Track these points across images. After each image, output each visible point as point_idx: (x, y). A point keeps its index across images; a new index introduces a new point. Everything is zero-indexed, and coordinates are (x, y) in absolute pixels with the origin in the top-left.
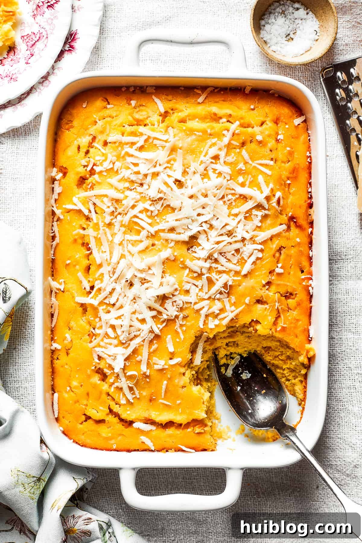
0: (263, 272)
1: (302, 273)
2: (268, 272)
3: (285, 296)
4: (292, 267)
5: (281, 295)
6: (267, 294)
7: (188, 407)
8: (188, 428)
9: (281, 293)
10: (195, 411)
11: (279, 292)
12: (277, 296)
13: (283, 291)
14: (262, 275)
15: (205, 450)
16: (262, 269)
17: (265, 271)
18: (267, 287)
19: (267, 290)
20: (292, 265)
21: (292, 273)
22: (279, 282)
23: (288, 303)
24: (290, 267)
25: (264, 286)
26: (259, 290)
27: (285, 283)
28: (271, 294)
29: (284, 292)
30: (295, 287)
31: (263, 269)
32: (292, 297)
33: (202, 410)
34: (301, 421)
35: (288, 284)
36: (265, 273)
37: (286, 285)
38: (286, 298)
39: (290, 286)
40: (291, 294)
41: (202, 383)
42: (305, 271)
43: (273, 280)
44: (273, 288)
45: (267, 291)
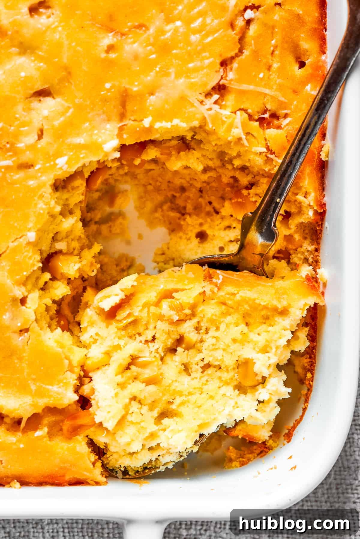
0: (207, 62)
1: (300, 68)
2: (218, 61)
3: (261, 120)
4: (277, 52)
5: (250, 117)
6: (217, 113)
7: (34, 377)
8: (36, 429)
9: (250, 111)
10: (50, 387)
11: (245, 111)
12: (240, 117)
13: (254, 108)
14: (202, 68)
15: (78, 482)
16: (204, 54)
17: (211, 60)
18: (216, 97)
19: (216, 103)
20: (276, 47)
21: (276, 66)
22: (245, 87)
23: (267, 137)
24: (272, 53)
25: (208, 95)
26: (197, 104)
27: (259, 89)
28: (226, 112)
29: (257, 109)
30: (282, 99)
31: (207, 54)
32: (276, 122)
33: (66, 385)
34: (305, 417)
35: (267, 91)
36: (210, 66)
37: (260, 94)
38: (261, 125)
39: (273, 97)
40: (274, 116)
41: (71, 327)
42: (307, 62)
43: (231, 80)
44: (230, 100)
45: (216, 107)
